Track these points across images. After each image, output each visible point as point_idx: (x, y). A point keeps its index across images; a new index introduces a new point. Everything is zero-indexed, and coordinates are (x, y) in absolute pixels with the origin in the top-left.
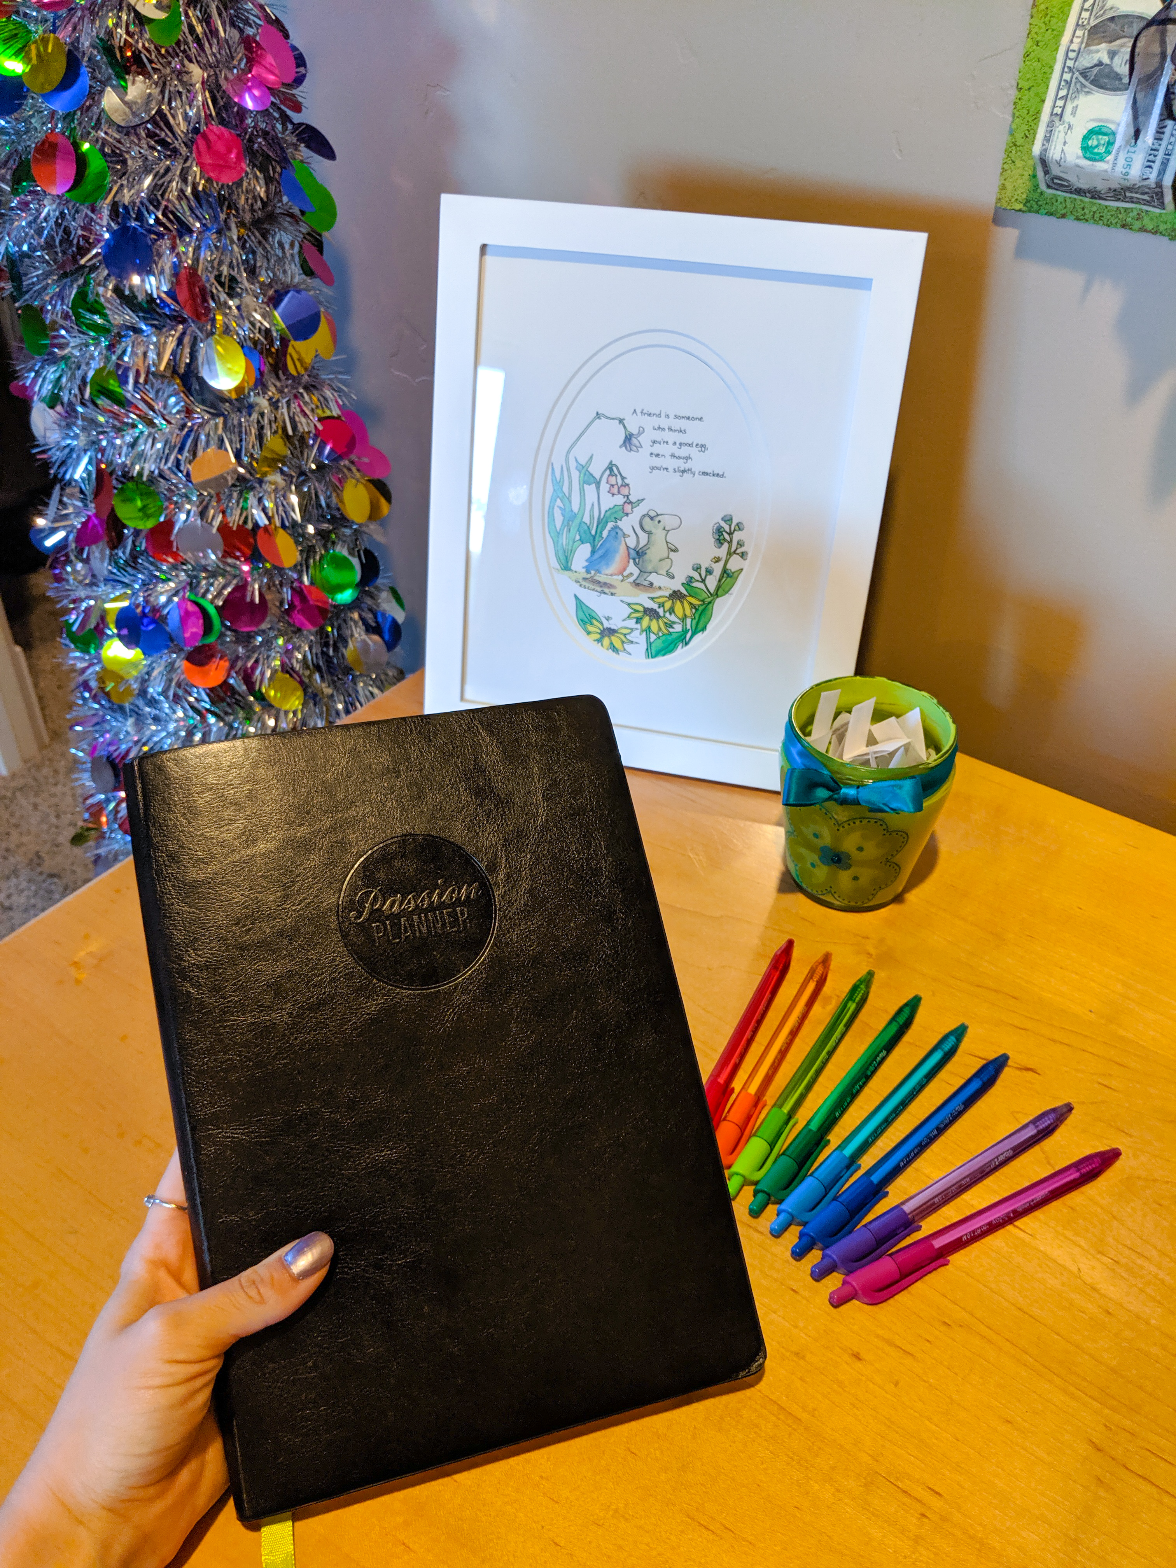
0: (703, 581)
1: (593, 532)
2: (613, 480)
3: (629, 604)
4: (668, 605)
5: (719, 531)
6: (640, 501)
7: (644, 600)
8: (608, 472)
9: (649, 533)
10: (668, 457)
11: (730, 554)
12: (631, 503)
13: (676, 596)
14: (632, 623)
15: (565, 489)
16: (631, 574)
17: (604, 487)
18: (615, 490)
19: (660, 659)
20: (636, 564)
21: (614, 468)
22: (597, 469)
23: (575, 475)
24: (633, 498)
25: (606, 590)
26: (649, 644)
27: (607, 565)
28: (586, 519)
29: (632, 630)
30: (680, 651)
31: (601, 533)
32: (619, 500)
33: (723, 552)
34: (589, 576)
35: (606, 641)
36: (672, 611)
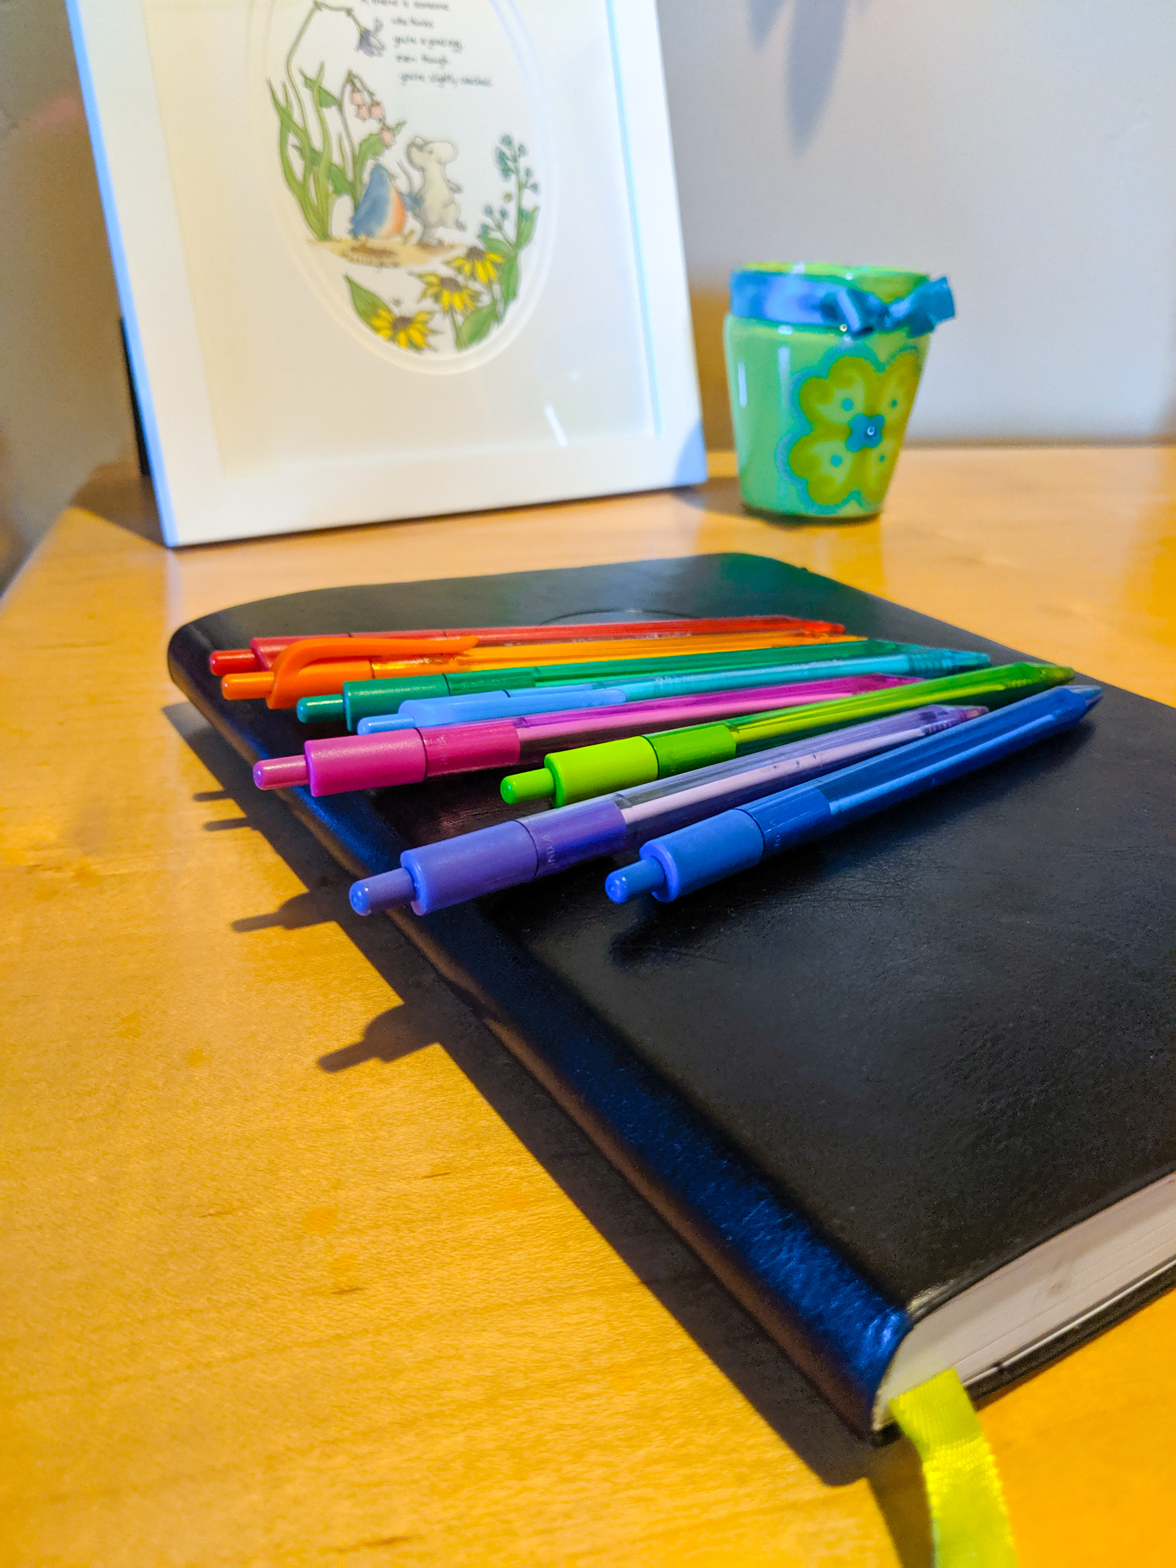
0: (500, 227)
1: (350, 176)
2: (358, 97)
3: (420, 276)
4: (467, 268)
5: (502, 158)
6: (400, 125)
7: (438, 266)
8: (349, 88)
9: (422, 170)
10: (420, 62)
11: (521, 187)
12: (389, 129)
13: (473, 254)
14: (428, 304)
15: (297, 116)
16: (412, 232)
17: (349, 109)
18: (364, 111)
19: (474, 349)
20: (417, 216)
21: (356, 82)
22: (333, 83)
23: (306, 94)
24: (391, 121)
25: (386, 260)
26: (456, 329)
27: (380, 222)
28: (336, 158)
29: (431, 313)
30: (496, 332)
31: (361, 178)
32: (373, 126)
33: (511, 186)
34: (357, 244)
35: (402, 336)
36: (473, 276)
